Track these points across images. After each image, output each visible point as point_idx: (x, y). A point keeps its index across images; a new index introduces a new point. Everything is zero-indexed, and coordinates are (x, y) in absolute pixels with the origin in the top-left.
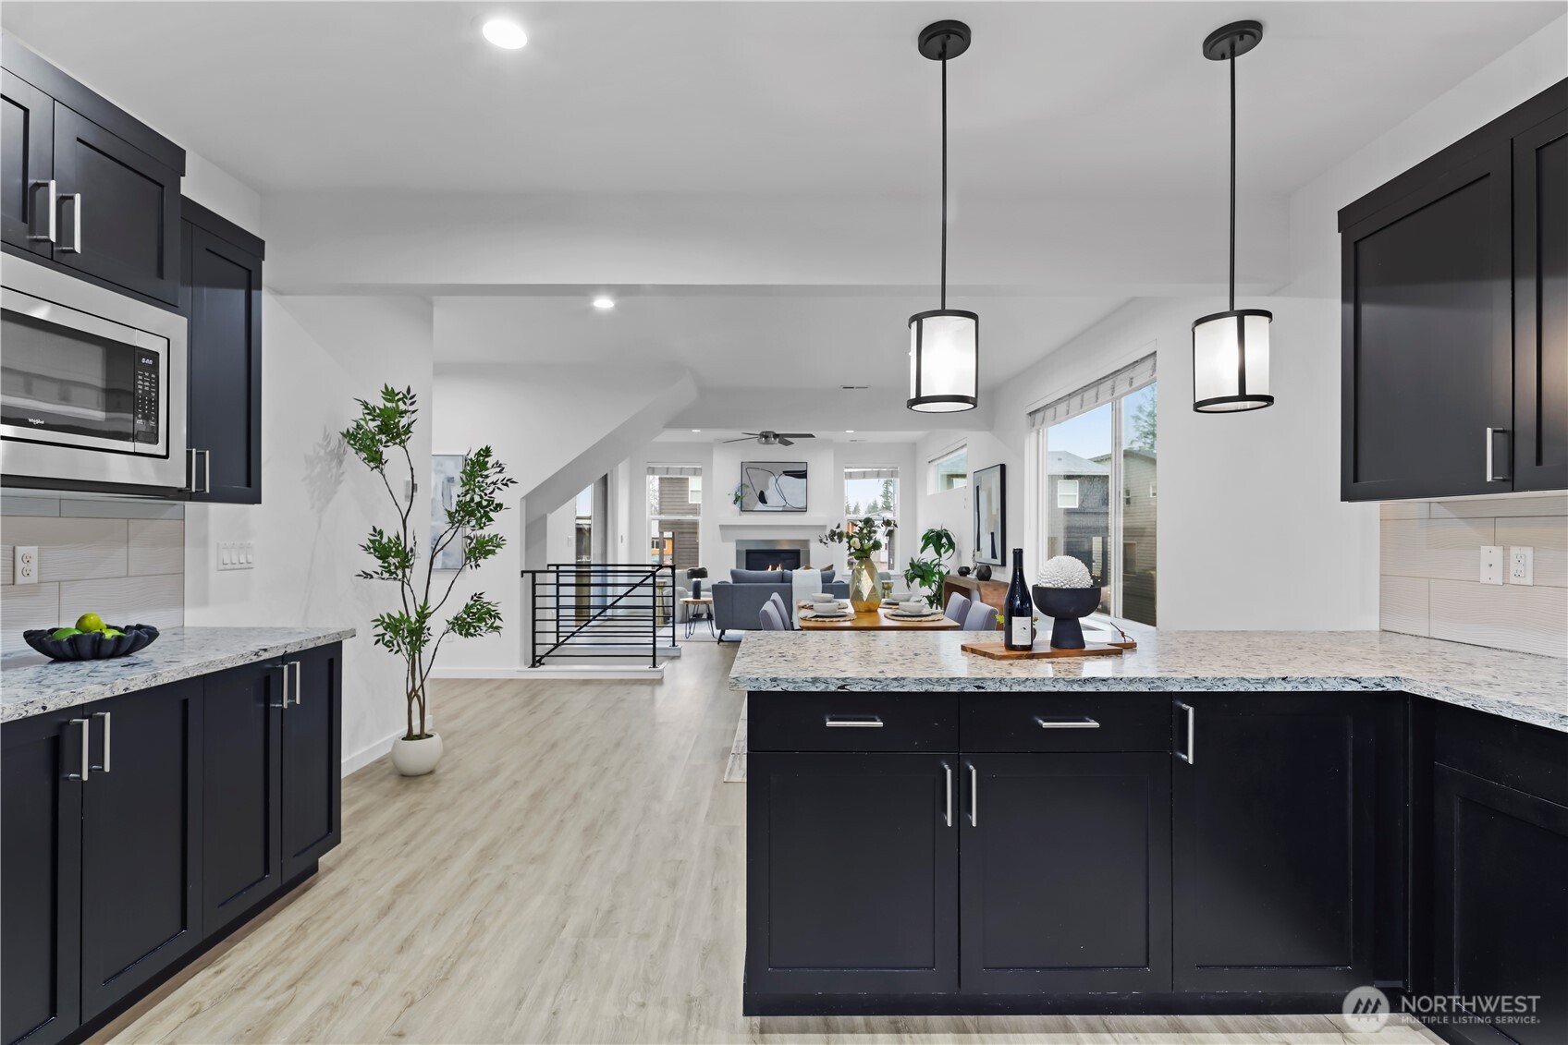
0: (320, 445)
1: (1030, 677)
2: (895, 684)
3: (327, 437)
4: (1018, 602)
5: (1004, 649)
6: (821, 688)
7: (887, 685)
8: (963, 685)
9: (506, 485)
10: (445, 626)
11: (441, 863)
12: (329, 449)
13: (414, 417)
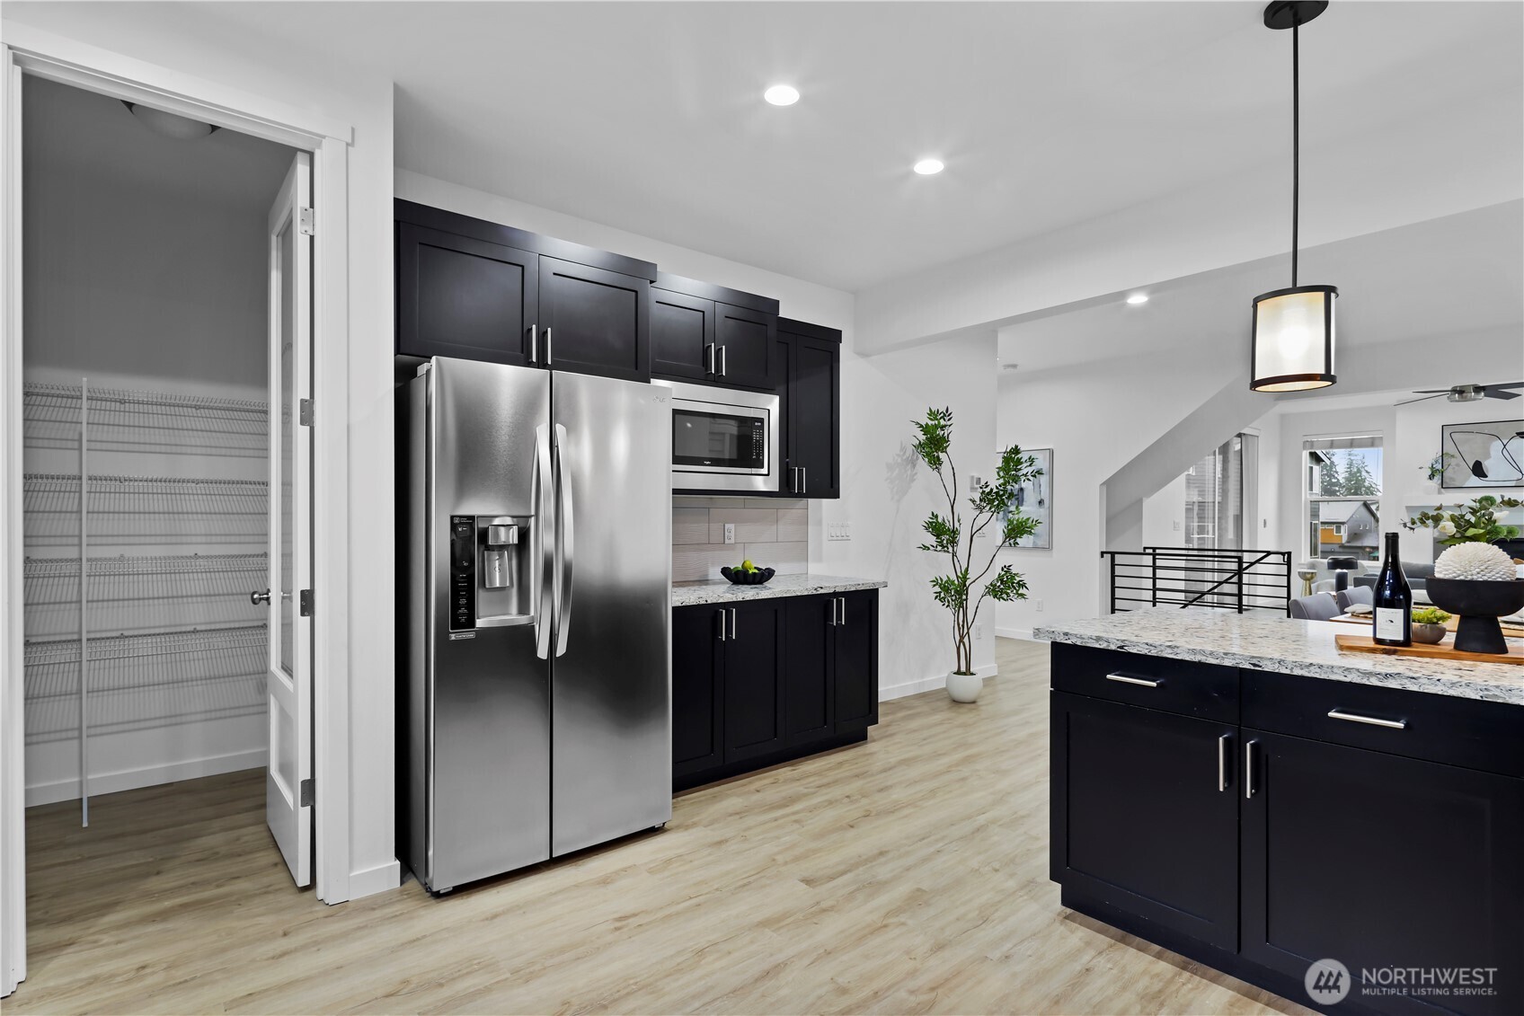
0: (898, 455)
1: (1314, 663)
2: (1169, 650)
3: (903, 449)
4: (1388, 592)
5: (1373, 643)
6: (1103, 645)
7: (1162, 651)
8: (1238, 661)
9: (1035, 476)
10: (982, 590)
11: (937, 755)
12: (905, 457)
13: (951, 428)
